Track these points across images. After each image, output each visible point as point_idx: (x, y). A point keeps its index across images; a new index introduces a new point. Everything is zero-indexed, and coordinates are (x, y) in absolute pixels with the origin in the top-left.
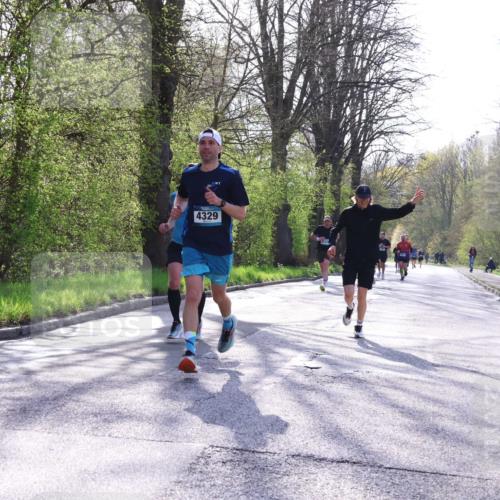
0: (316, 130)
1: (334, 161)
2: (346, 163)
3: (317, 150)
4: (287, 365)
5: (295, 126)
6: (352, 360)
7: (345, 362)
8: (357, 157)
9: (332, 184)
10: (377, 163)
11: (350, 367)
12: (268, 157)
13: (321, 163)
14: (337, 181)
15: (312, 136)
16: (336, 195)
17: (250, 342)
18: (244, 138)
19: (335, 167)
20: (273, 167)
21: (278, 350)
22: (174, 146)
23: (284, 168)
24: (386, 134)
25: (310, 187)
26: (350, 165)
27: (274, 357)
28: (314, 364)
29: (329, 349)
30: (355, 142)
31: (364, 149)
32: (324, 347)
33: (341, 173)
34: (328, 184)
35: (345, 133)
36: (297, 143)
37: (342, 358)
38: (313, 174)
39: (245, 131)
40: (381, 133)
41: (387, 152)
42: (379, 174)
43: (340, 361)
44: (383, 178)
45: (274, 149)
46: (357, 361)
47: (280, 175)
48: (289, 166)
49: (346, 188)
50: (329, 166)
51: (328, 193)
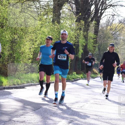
0: (76, 3)
1: (85, 20)
2: (92, 21)
3: (77, 13)
8: (97, 18)
9: (84, 32)
10: (108, 21)
12: (51, 16)
13: (78, 20)
14: (86, 30)
15: (74, 6)
16: (86, 37)
19: (85, 23)
20: (53, 21)
21: (52, 118)
23: (59, 22)
24: (113, 6)
25: (72, 33)
26: (94, 22)
27: (50, 122)
30: (97, 10)
31: (102, 14)
33: (89, 26)
34: (82, 32)
35: (92, 5)
36: (66, 9)
38: (74, 26)
39: (39, 2)
40: (111, 5)
41: (113, 16)
42: (109, 27)
44: (111, 29)
47: (57, 26)
48: (62, 21)
49: (91, 34)
50: (83, 22)
51: (82, 36)
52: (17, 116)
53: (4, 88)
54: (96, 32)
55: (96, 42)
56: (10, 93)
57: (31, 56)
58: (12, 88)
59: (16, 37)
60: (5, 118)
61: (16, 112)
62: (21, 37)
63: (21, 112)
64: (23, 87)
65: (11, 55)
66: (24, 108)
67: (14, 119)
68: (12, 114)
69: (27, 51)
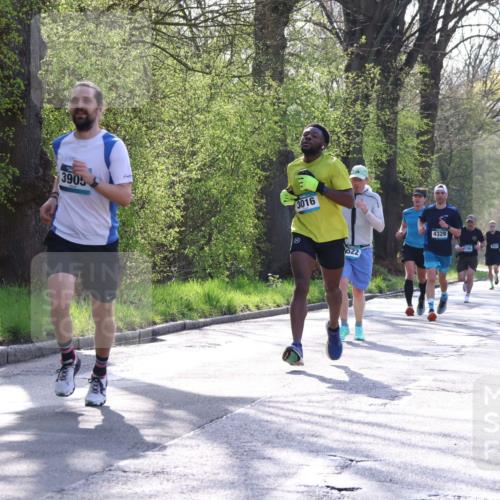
1: (384, 59)
2: (410, 63)
3: (349, 38)
4: (290, 483)
6: (424, 471)
7: (411, 477)
8: (432, 51)
9: (380, 108)
10: (474, 63)
12: (246, 52)
13: (356, 65)
14: (390, 100)
15: (337, 8)
16: (388, 130)
17: (213, 437)
19: (385, 71)
20: (258, 73)
21: (270, 452)
23: (280, 76)
25: (334, 114)
26: (417, 68)
27: (263, 468)
28: (345, 480)
29: (376, 448)
30: (427, 20)
31: (447, 35)
32: (366, 445)
33: (398, 84)
34: (371, 108)
37: (405, 467)
38: (340, 88)
41: (494, 39)
42: (478, 86)
43: (398, 474)
44: (487, 94)
45: (258, 37)
46: (435, 473)
47: (272, 91)
48: (291, 71)
49: (409, 115)
50: (374, 71)
51: (372, 126)
54: (429, 106)
55: (428, 147)
57: (178, 215)
60: (88, 460)
64: (154, 337)
69: (160, 192)
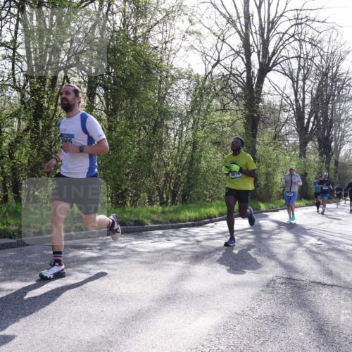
0: (319, 140)
1: (327, 154)
2: (332, 154)
3: (319, 149)
4: (308, 243)
5: (310, 139)
6: (336, 241)
7: (334, 243)
8: (338, 153)
9: (326, 163)
10: (346, 155)
11: (335, 245)
12: (298, 152)
13: (321, 155)
14: (328, 162)
15: (317, 143)
16: (328, 168)
17: (291, 232)
18: (287, 144)
19: (327, 156)
20: (300, 156)
21: (303, 236)
22: (257, 147)
23: (305, 157)
25: (316, 165)
27: (302, 239)
28: (319, 242)
29: (326, 236)
30: (336, 146)
31: (340, 149)
32: (323, 235)
33: (330, 159)
34: (324, 164)
35: (332, 142)
36: (310, 145)
37: (332, 240)
38: (317, 159)
39: (288, 141)
40: (348, 141)
41: (350, 150)
42: (347, 160)
43: (331, 242)
45: (300, 148)
46: (339, 242)
47: (303, 160)
48: (307, 156)
49: (332, 165)
50: (325, 156)
51: (324, 168)
52: (274, 234)
53: (262, 212)
55: (336, 172)
56: (267, 216)
58: (268, 212)
59: (270, 170)
60: (265, 236)
61: (273, 231)
62: (274, 170)
63: (277, 231)
64: (277, 211)
65: (266, 184)
66: (279, 228)
67: (273, 237)
68: (270, 233)
69: (279, 181)
